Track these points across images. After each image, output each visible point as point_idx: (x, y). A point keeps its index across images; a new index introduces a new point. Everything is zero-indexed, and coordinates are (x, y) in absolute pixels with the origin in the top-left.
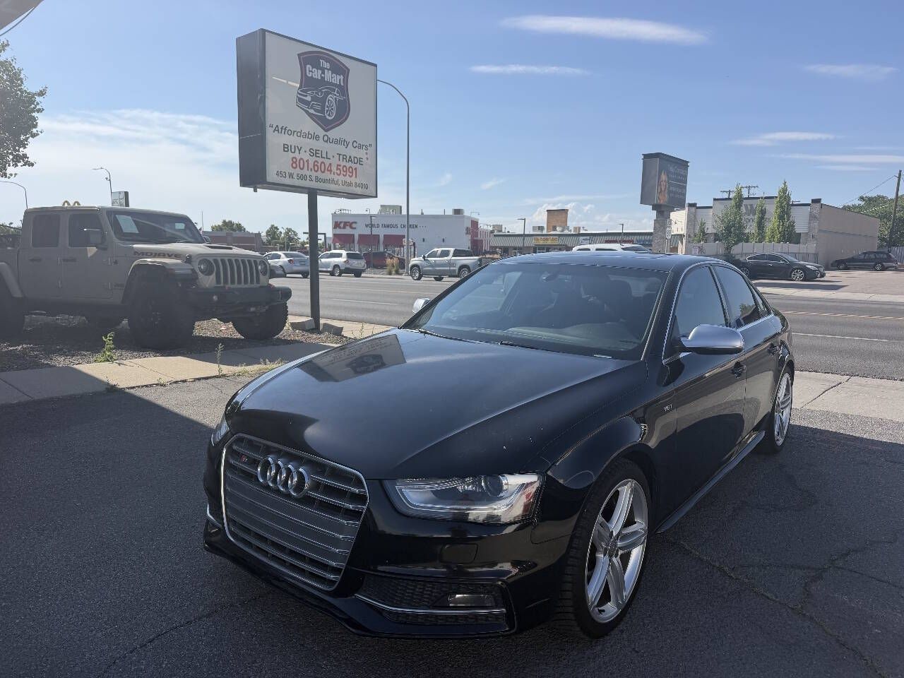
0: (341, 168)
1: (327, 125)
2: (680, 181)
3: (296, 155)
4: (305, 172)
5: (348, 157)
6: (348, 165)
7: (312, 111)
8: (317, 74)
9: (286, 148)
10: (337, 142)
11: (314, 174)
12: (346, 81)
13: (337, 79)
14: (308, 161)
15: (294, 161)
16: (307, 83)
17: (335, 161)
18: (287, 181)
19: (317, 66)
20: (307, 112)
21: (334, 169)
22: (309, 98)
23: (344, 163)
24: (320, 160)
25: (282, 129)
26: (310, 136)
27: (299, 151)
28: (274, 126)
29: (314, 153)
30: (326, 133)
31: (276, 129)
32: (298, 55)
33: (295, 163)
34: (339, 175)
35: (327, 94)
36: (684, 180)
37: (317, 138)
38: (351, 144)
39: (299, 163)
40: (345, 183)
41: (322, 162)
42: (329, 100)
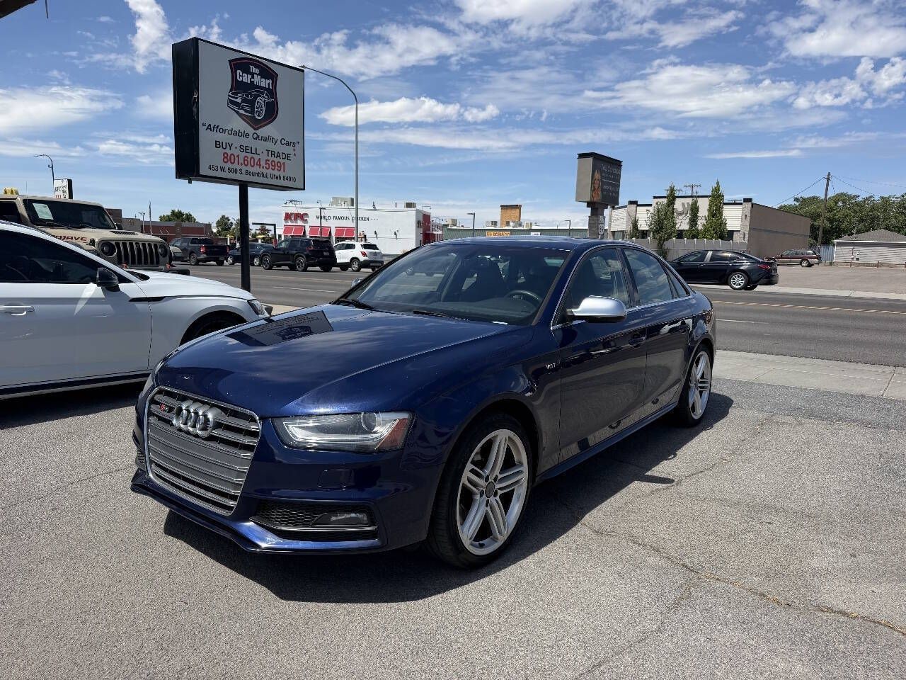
0: (270, 163)
1: (256, 124)
2: (613, 180)
3: (227, 150)
4: (235, 166)
5: (276, 153)
6: (277, 160)
7: (242, 112)
8: (246, 78)
9: (218, 144)
10: (266, 139)
11: (244, 168)
12: (275, 84)
13: (265, 83)
14: (238, 156)
15: (225, 156)
16: (237, 86)
17: (264, 157)
18: (219, 174)
19: (247, 71)
20: (237, 112)
21: (263, 163)
22: (239, 100)
23: (273, 158)
24: (250, 155)
25: (214, 127)
26: (240, 134)
27: (230, 147)
28: (207, 125)
29: (245, 149)
30: (255, 131)
31: (209, 127)
32: (230, 61)
33: (226, 158)
34: (268, 169)
35: (256, 96)
36: (617, 178)
37: (247, 136)
38: (279, 142)
39: (230, 158)
40: (273, 176)
41: (252, 157)
42: (258, 102)
